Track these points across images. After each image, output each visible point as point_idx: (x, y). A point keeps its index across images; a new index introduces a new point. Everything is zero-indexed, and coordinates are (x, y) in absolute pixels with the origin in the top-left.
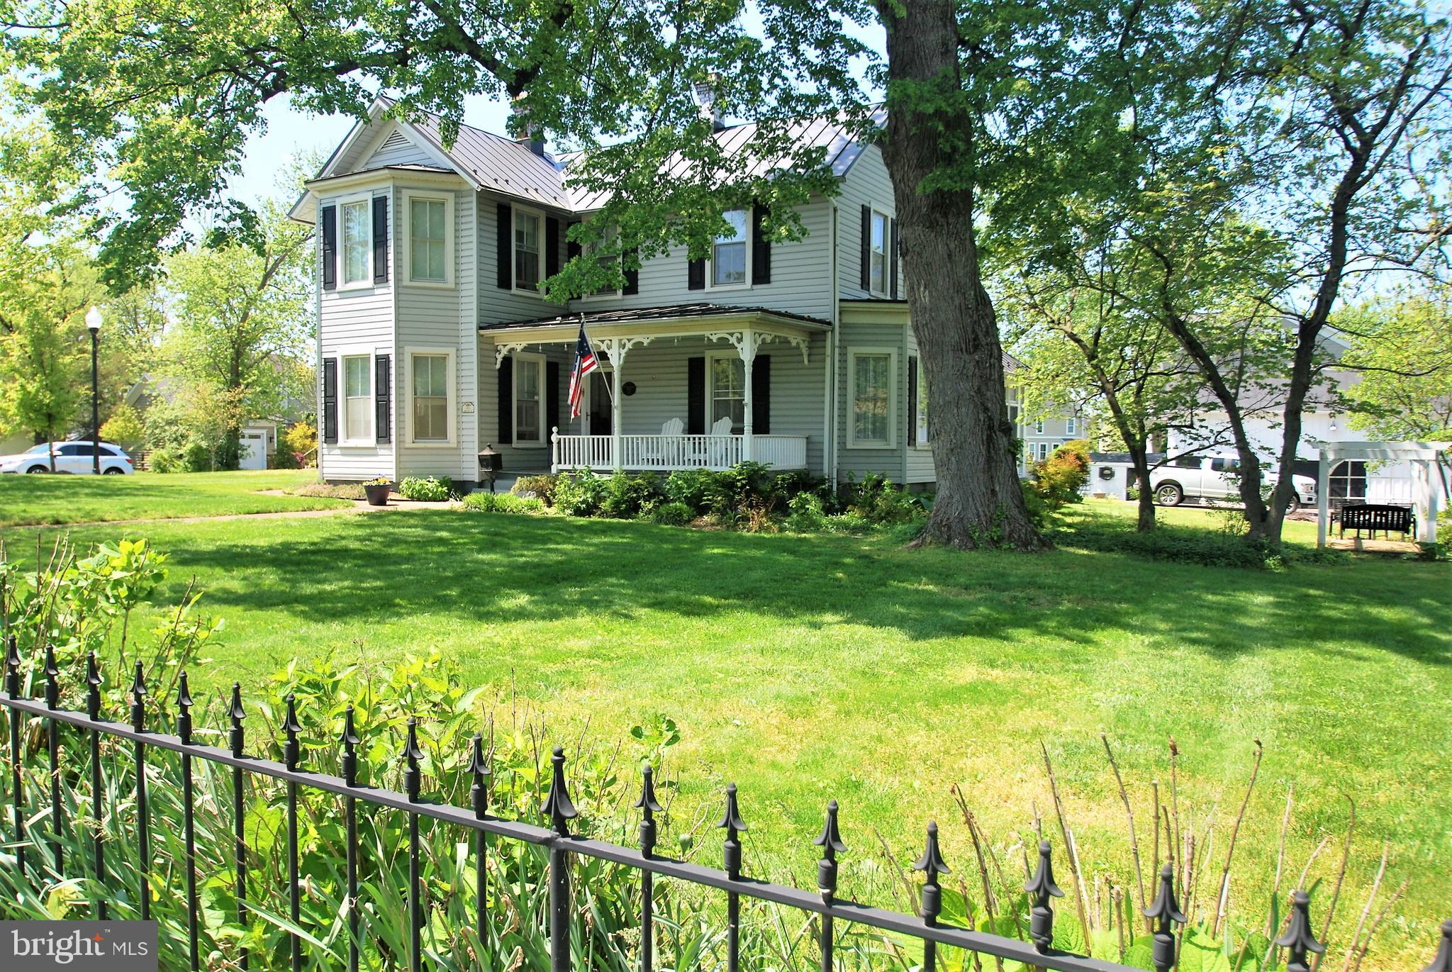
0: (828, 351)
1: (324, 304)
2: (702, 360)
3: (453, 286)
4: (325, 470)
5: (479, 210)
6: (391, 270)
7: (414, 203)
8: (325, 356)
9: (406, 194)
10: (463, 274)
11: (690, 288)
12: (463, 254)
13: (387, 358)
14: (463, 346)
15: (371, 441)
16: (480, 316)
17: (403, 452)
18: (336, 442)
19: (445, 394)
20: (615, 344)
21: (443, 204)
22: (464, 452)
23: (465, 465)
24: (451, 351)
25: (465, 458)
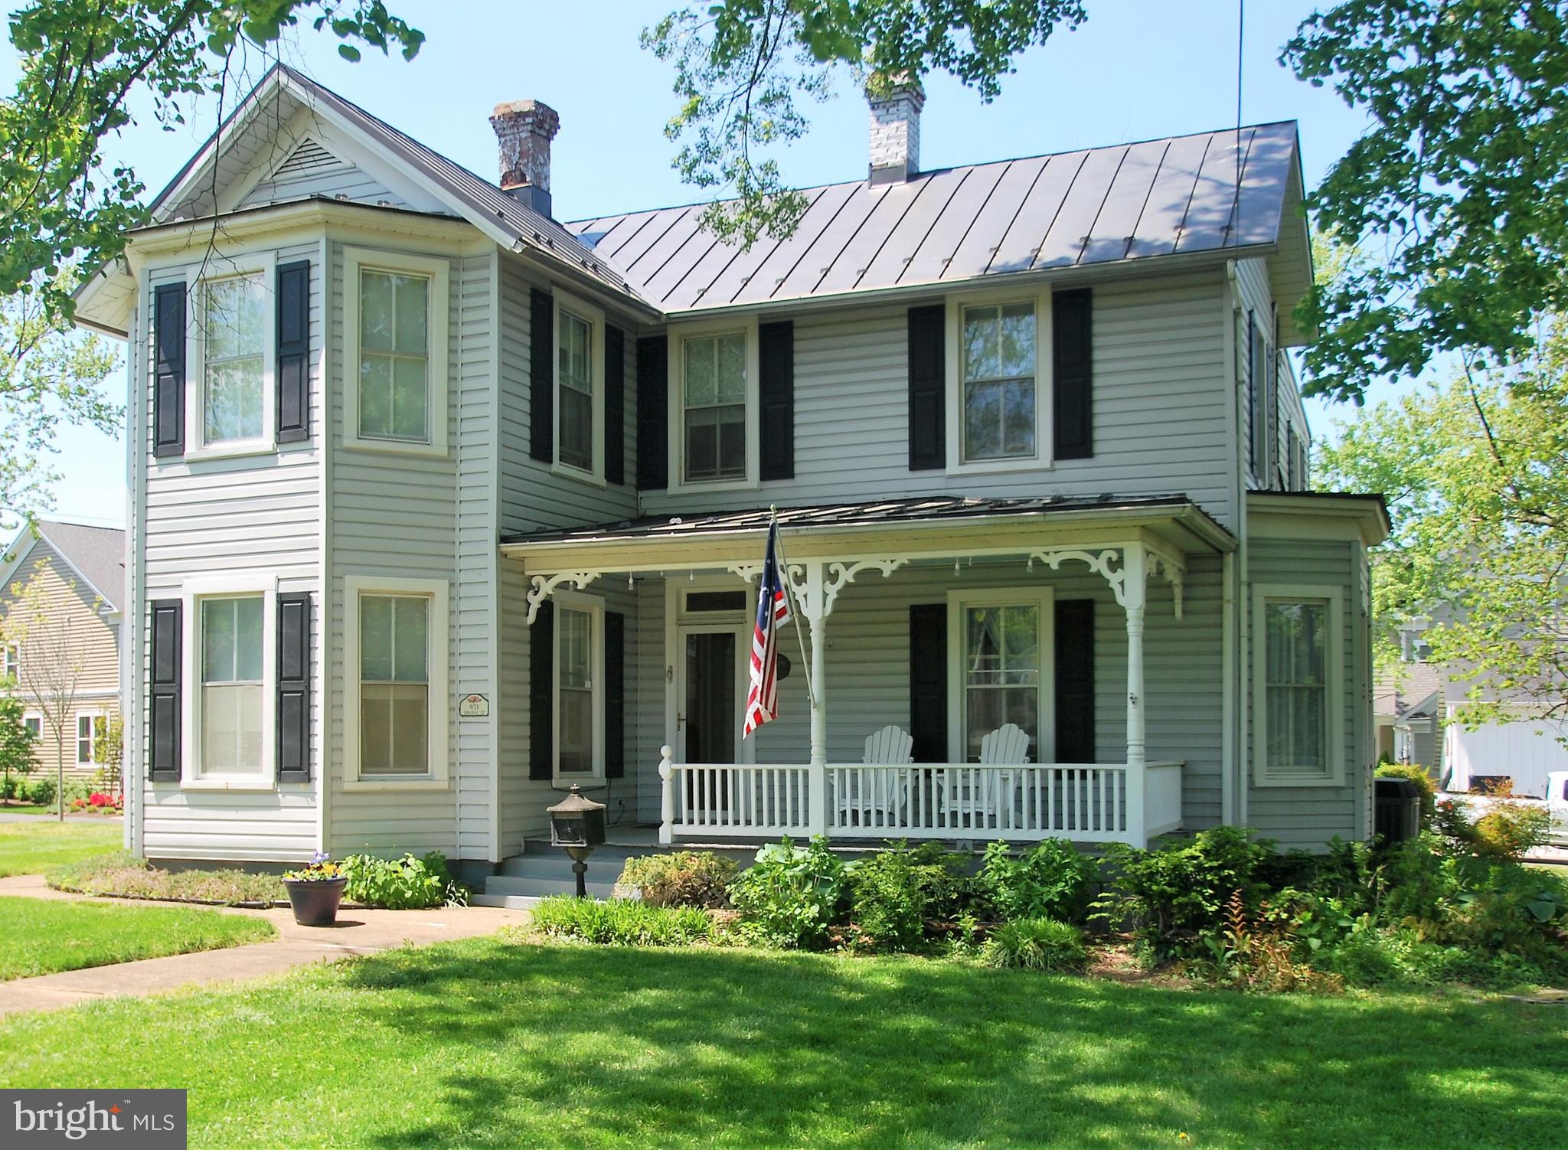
0: (1229, 591)
1: (153, 486)
2: (941, 611)
3: (444, 452)
4: (149, 838)
5: (503, 297)
6: (319, 414)
7: (368, 277)
8: (153, 595)
9: (352, 258)
10: (466, 426)
11: (913, 467)
12: (465, 385)
13: (304, 602)
14: (463, 577)
15: (264, 777)
16: (502, 514)
17: (339, 800)
18: (178, 778)
19: (425, 678)
20: (815, 575)
21: (425, 283)
22: (463, 798)
23: (465, 826)
24: (438, 587)
25: (464, 812)
